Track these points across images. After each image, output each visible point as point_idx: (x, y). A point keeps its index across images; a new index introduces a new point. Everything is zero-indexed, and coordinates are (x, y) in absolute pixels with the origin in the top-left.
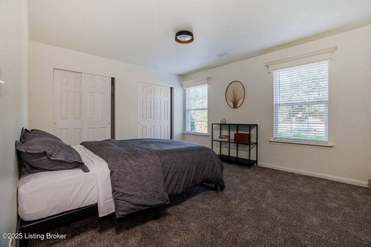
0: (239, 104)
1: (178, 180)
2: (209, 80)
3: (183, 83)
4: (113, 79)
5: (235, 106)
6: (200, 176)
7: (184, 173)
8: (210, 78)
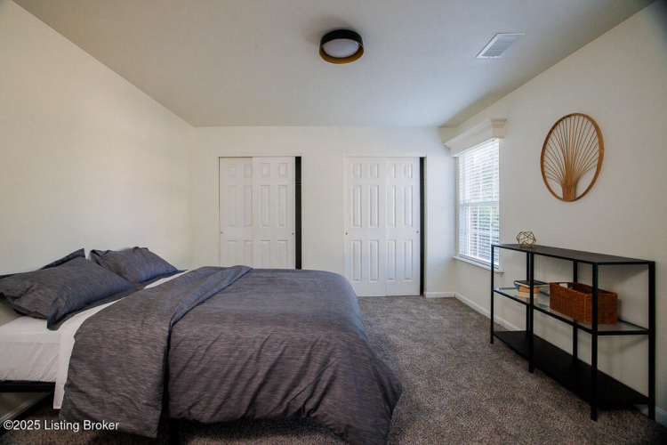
0: (582, 188)
1: (206, 389)
2: (500, 127)
3: (446, 144)
4: (298, 160)
5: (570, 192)
6: (279, 396)
7: (226, 375)
8: (505, 120)
